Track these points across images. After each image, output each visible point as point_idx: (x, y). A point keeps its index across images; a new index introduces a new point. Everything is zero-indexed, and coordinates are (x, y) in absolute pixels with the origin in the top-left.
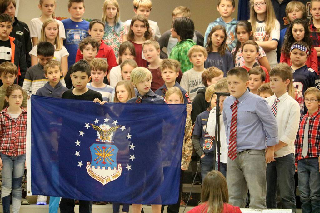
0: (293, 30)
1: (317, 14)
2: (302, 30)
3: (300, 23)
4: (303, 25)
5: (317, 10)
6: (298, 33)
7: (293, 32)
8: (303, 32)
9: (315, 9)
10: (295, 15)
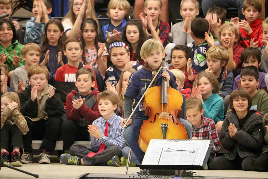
0: (127, 31)
1: (153, 13)
2: (135, 31)
3: (134, 24)
4: (137, 27)
5: (153, 9)
6: (132, 34)
7: (127, 34)
8: (138, 34)
9: (150, 9)
10: (117, 13)
